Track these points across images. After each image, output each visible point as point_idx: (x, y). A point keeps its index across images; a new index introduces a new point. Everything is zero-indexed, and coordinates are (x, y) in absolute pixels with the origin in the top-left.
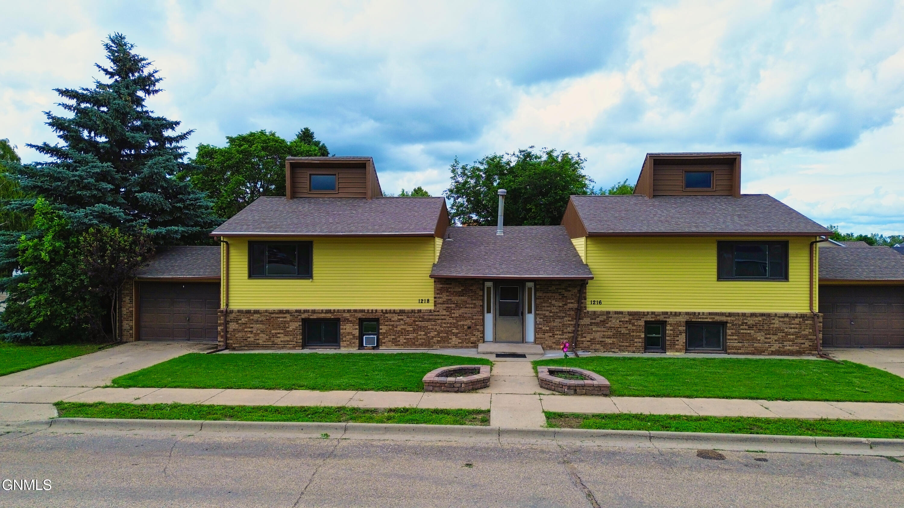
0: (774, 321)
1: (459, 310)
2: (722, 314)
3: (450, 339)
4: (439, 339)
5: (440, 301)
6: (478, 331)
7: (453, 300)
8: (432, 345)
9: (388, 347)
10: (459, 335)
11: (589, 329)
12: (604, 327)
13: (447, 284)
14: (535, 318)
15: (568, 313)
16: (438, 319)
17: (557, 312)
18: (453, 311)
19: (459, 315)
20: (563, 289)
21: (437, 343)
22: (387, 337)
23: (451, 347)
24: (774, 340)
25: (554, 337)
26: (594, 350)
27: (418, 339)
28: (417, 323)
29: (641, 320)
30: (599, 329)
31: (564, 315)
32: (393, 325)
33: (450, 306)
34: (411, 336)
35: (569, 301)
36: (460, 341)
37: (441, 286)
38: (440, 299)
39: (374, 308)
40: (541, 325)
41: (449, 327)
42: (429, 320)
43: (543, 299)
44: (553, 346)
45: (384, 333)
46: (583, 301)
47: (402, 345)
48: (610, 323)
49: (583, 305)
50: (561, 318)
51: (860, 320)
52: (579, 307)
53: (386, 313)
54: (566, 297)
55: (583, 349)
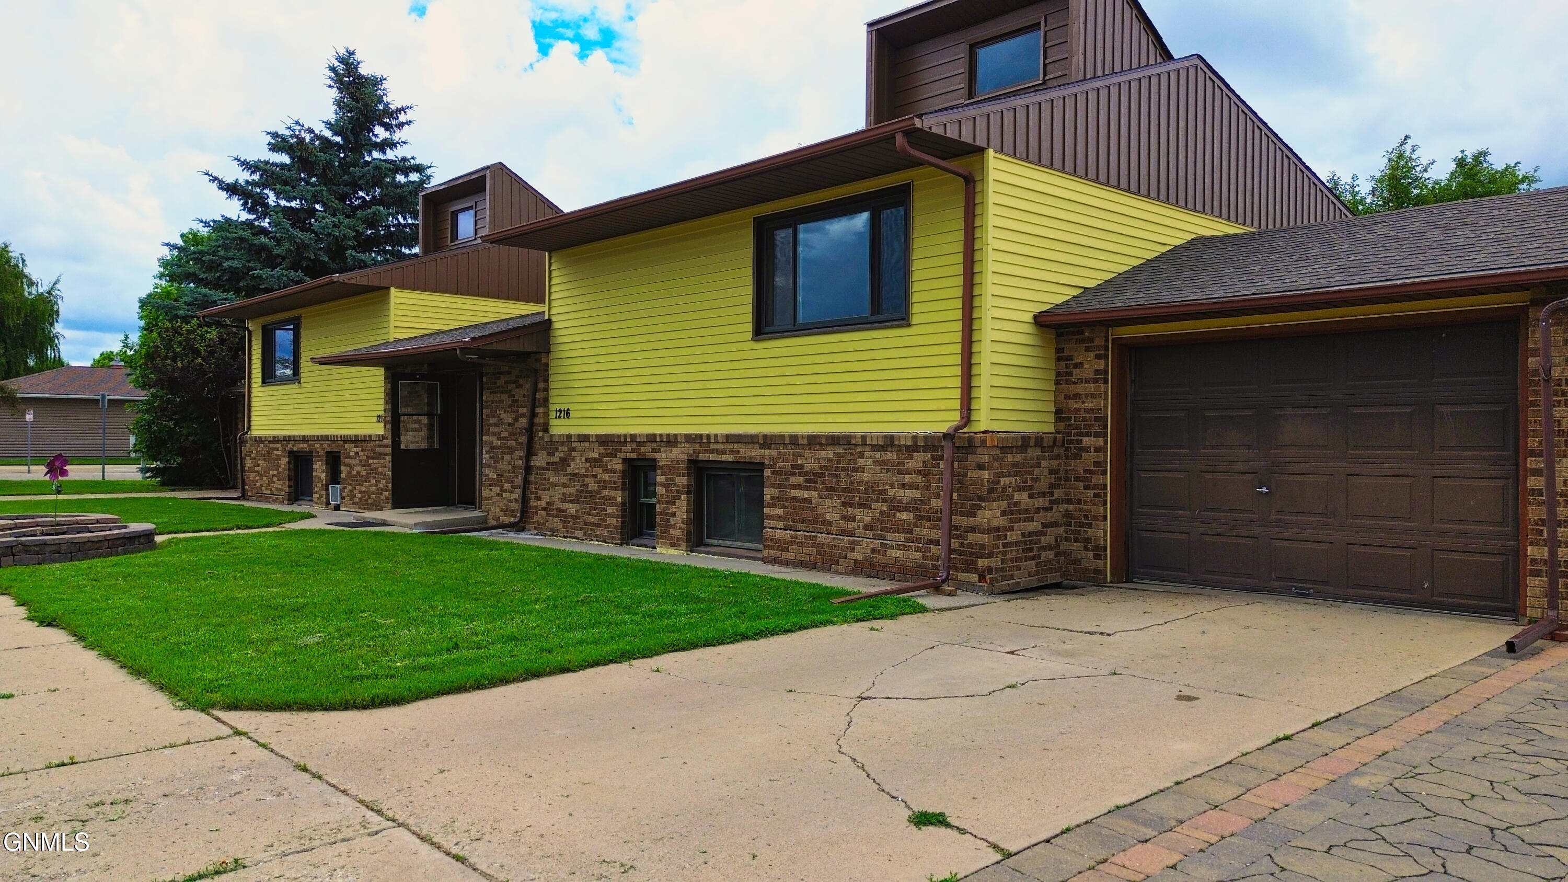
0: (861, 462)
2: (750, 440)
5: (389, 416)
9: (346, 507)
14: (481, 452)
15: (520, 439)
17: (506, 438)
20: (514, 382)
22: (347, 488)
24: (861, 525)
25: (502, 496)
26: (551, 531)
27: (370, 493)
30: (558, 479)
31: (515, 444)
32: (350, 465)
35: (520, 411)
39: (335, 433)
40: (488, 467)
42: (379, 455)
45: (344, 479)
47: (358, 504)
48: (572, 464)
50: (511, 450)
51: (1298, 478)
52: (532, 424)
53: (345, 442)
54: (517, 401)
55: (536, 528)
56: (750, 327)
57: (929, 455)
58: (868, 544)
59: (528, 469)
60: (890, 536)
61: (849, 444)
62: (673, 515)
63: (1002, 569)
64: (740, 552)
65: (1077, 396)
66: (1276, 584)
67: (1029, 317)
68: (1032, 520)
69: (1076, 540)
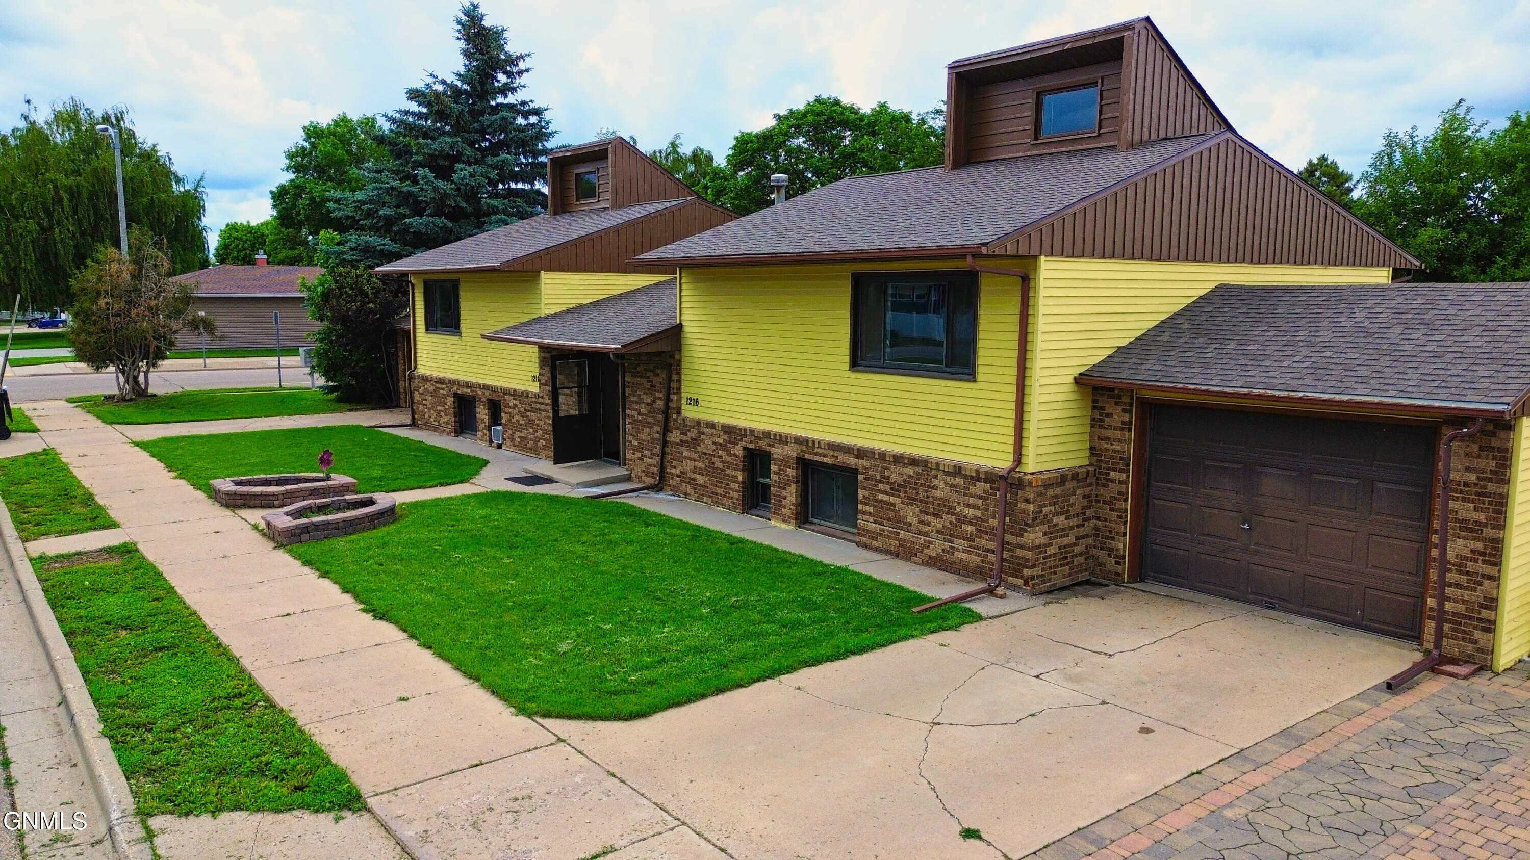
2: (847, 449)
4: (544, 443)
8: (539, 451)
9: (508, 447)
11: (679, 453)
12: (695, 452)
13: (548, 352)
17: (645, 415)
20: (651, 371)
21: (543, 449)
22: (507, 432)
24: (935, 530)
25: (643, 460)
26: (684, 494)
27: (528, 439)
29: (738, 444)
30: (690, 454)
31: (652, 420)
32: (510, 413)
34: (523, 433)
37: (543, 355)
38: (543, 377)
39: (496, 384)
40: (631, 435)
42: (536, 410)
43: (631, 387)
45: (505, 425)
46: (672, 396)
47: (518, 446)
49: (671, 405)
50: (650, 426)
51: (1271, 520)
52: (667, 407)
53: (505, 394)
54: (654, 386)
55: (672, 490)
56: (847, 359)
57: (988, 485)
58: (940, 545)
59: (665, 443)
60: (957, 541)
61: (926, 466)
62: (785, 498)
63: (1042, 576)
64: (839, 533)
65: (1107, 439)
66: (1251, 596)
67: (1070, 379)
68: (1067, 535)
69: (1102, 549)
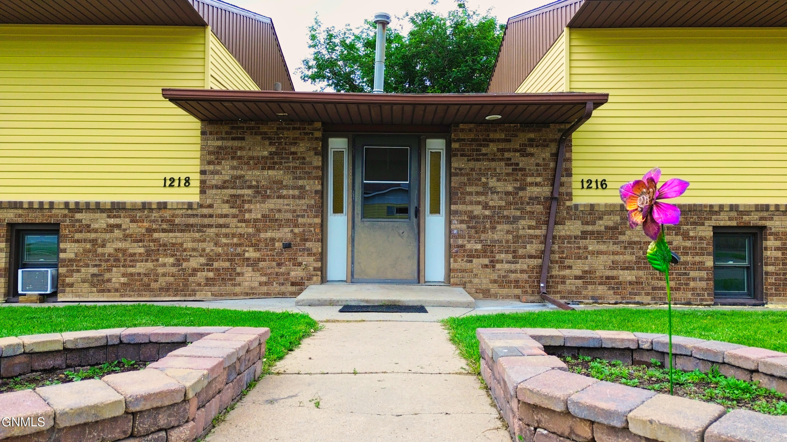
1: (264, 202)
3: (239, 274)
4: (211, 275)
5: (216, 180)
6: (309, 255)
7: (247, 178)
8: (193, 290)
9: (79, 296)
10: (262, 264)
11: (579, 248)
12: (615, 243)
13: (233, 139)
14: (449, 223)
15: (528, 208)
16: (210, 226)
17: (500, 207)
18: (246, 206)
19: (263, 216)
20: (515, 151)
21: (206, 285)
22: (78, 271)
23: (242, 294)
25: (494, 267)
26: (593, 298)
27: (157, 275)
28: (156, 235)
29: (703, 224)
30: (603, 247)
31: (518, 213)
32: (94, 242)
33: (239, 192)
34: (140, 268)
35: (529, 179)
36: (264, 279)
37: (219, 143)
38: (216, 177)
39: (46, 199)
40: (463, 237)
41: (236, 245)
42: (187, 228)
43: (468, 174)
44: (493, 291)
45: (71, 260)
46: (564, 179)
47: (117, 290)
48: (628, 232)
49: (563, 190)
50: (511, 220)
52: (556, 193)
53: (76, 211)
54: (522, 170)
59: (551, 239)
